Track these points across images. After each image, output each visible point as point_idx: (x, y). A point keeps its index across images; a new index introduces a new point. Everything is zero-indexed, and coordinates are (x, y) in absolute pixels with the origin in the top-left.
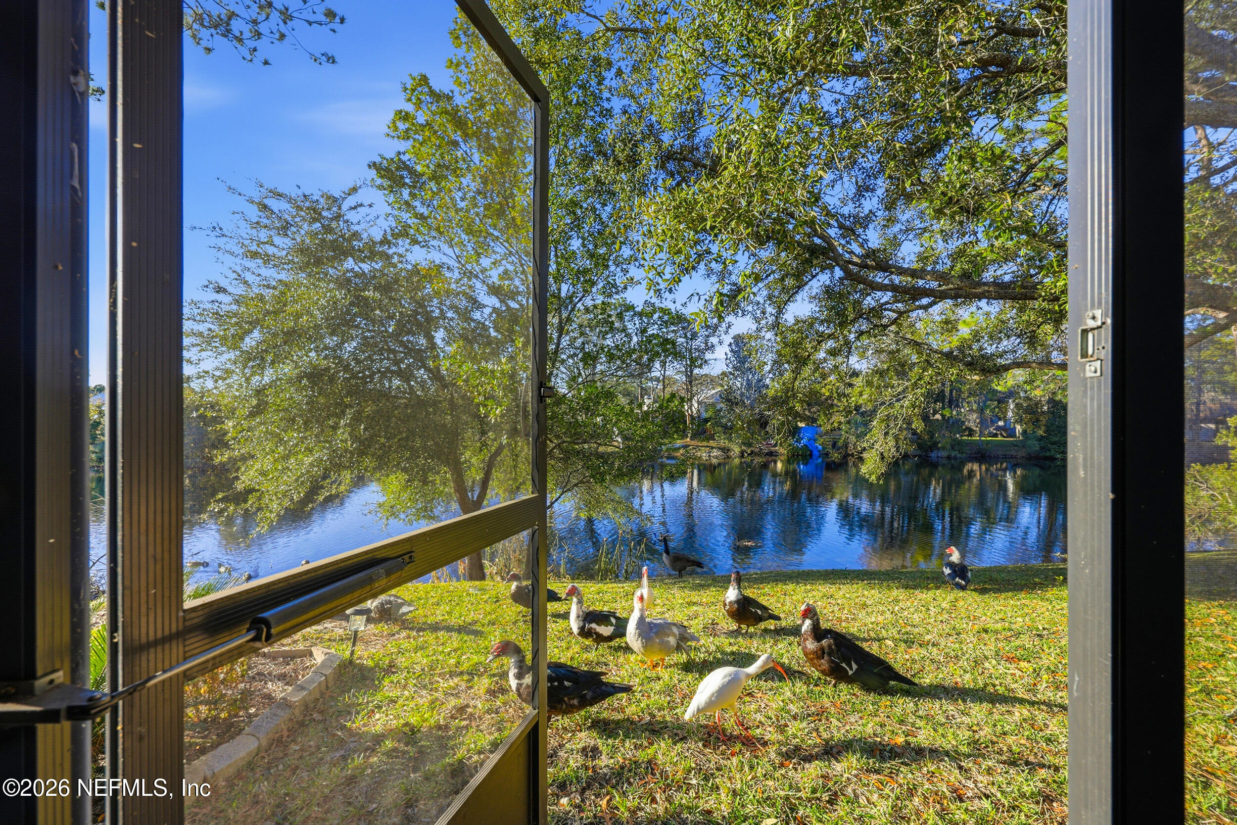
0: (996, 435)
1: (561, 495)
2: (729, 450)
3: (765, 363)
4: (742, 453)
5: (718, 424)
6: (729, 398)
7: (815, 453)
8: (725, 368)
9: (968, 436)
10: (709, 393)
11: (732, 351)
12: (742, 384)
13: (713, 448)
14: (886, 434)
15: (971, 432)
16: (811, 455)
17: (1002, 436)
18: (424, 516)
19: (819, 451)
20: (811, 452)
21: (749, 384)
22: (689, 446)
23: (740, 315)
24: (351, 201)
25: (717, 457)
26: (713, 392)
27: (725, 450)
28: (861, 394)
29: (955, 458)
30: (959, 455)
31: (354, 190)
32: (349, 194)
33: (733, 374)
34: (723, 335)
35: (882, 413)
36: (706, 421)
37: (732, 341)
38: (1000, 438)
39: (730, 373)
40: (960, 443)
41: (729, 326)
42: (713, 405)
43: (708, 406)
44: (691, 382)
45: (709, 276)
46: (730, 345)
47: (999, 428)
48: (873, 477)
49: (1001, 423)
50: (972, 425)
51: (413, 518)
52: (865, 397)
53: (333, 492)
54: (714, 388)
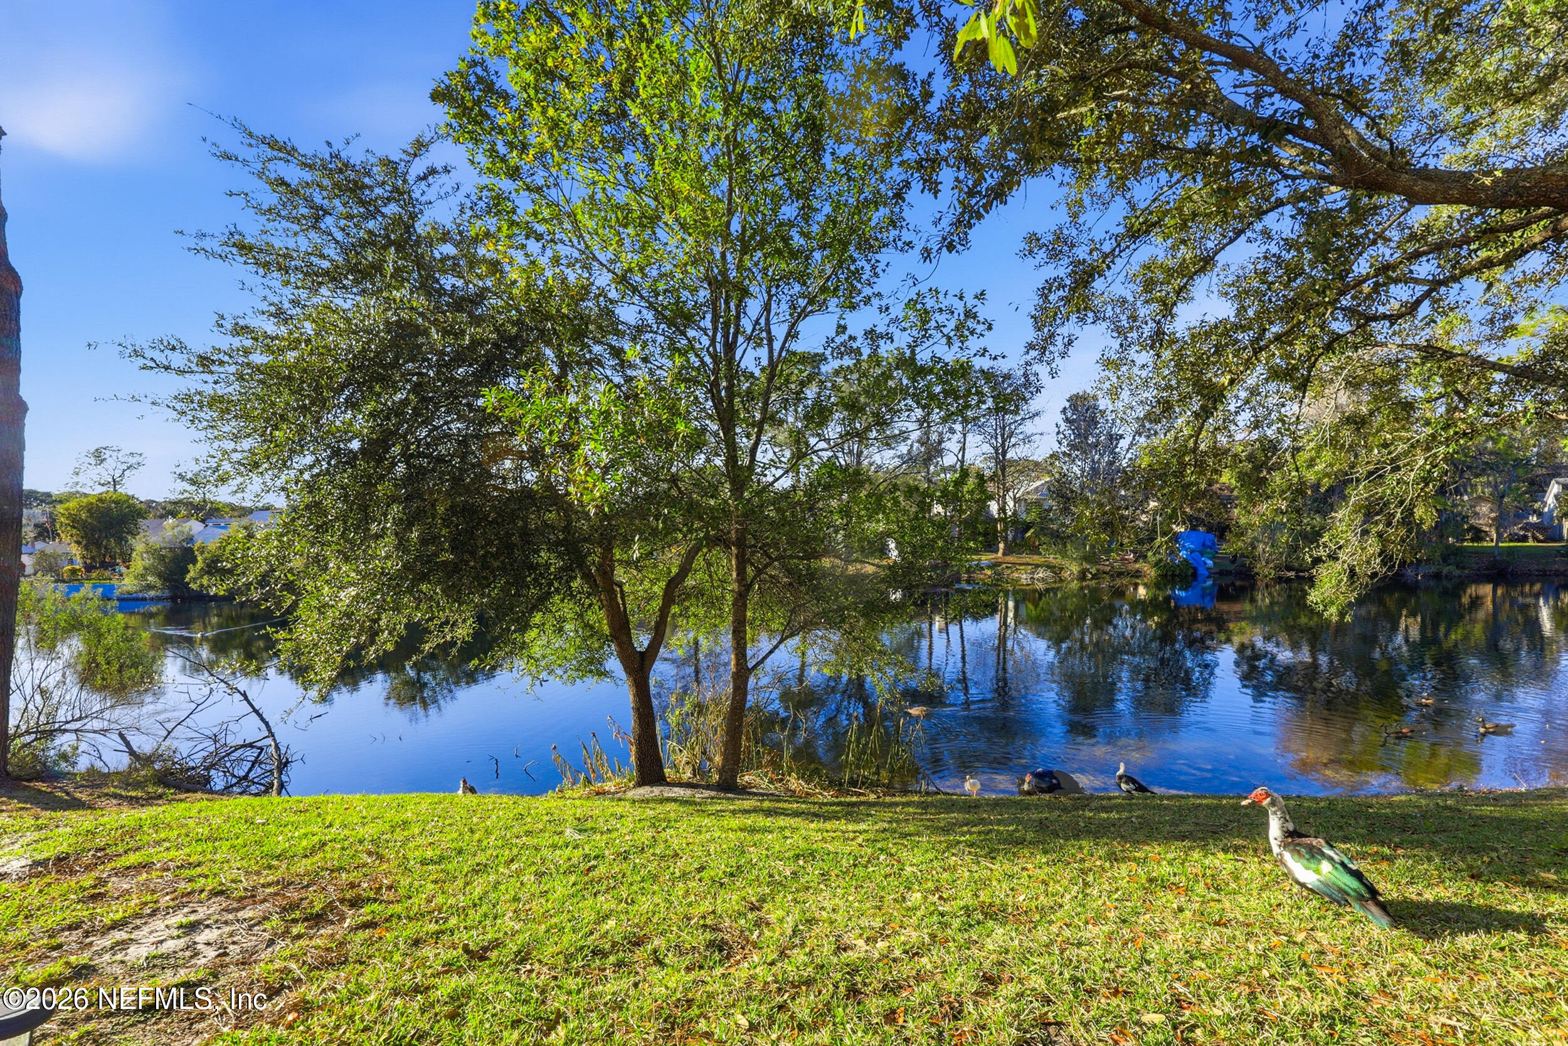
0: (1524, 539)
1: (780, 642)
2: (1061, 569)
3: (1121, 437)
4: (1082, 576)
5: (1043, 531)
6: (1063, 492)
7: (1202, 571)
8: (1056, 447)
9: (1472, 540)
10: (1032, 487)
11: (1067, 420)
12: (1083, 470)
13: (1037, 566)
14: (1365, 532)
15: (1478, 534)
16: (1195, 575)
17: (1535, 539)
18: (591, 671)
19: (1208, 569)
20: (1195, 569)
21: (1095, 472)
22: (1000, 564)
23: (1090, 320)
24: (418, 167)
25: (1043, 580)
26: (1038, 483)
27: (1056, 570)
28: (1311, 463)
29: (1449, 577)
30: (1457, 572)
31: (420, 147)
32: (415, 155)
33: (1069, 455)
34: (1058, 360)
35: (1357, 494)
36: (1028, 526)
37: (1067, 405)
38: (1531, 543)
39: (1064, 454)
40: (1460, 551)
41: (1070, 343)
42: (1038, 503)
43: (1029, 506)
44: (1003, 470)
45: (1031, 252)
46: (1064, 411)
47: (1528, 527)
48: (1333, 610)
49: (1534, 519)
50: (1482, 523)
51: (575, 674)
52: (1320, 467)
53: (448, 638)
54: (1038, 478)
